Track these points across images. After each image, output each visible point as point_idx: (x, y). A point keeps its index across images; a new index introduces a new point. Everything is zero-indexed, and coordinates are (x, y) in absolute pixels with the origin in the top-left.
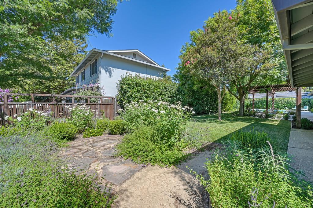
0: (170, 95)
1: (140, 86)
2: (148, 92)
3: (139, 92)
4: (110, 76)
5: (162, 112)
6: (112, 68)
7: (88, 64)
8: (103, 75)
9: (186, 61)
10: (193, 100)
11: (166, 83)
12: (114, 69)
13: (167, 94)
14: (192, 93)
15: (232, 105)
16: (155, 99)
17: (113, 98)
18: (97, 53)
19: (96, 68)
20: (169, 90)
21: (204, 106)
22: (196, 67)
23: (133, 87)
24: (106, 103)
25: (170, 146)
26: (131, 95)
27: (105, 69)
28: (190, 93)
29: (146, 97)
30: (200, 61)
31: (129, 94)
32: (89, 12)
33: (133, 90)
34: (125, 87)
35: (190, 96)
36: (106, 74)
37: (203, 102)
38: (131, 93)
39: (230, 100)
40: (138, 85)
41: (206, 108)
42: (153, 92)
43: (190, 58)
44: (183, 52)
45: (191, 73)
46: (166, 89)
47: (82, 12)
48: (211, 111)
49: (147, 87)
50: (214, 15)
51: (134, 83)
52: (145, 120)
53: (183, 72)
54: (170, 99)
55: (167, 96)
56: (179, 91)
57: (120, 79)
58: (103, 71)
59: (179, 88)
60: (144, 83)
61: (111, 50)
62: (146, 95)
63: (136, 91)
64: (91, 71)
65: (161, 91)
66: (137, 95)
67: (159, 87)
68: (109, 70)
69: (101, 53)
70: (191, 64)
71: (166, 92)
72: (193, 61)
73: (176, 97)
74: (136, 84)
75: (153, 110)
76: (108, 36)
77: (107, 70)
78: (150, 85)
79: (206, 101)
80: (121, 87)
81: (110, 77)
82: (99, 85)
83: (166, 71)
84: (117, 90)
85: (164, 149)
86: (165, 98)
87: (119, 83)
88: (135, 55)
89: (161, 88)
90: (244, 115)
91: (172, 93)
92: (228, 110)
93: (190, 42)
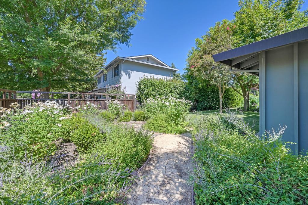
0: (179, 93)
1: (154, 86)
2: (161, 90)
3: (153, 90)
4: (129, 77)
5: (171, 103)
6: (130, 71)
7: (110, 67)
8: (124, 77)
9: (191, 65)
10: (199, 97)
11: (175, 82)
12: (132, 72)
13: (176, 91)
14: (198, 91)
15: (240, 101)
16: (166, 96)
17: (133, 96)
18: (119, 59)
19: (118, 72)
20: (177, 88)
21: (210, 102)
22: (198, 70)
23: (149, 86)
24: (127, 99)
25: (177, 125)
26: (147, 93)
27: (125, 72)
28: (196, 91)
29: (159, 95)
30: (202, 66)
31: (146, 92)
32: (119, 34)
33: (149, 89)
34: (143, 87)
35: (196, 93)
36: (126, 76)
37: (209, 98)
38: (148, 92)
39: (237, 96)
40: (153, 85)
41: (213, 104)
42: (164, 90)
43: (194, 63)
44: (190, 56)
45: (195, 75)
46: (175, 88)
47: (114, 34)
48: (217, 106)
49: (160, 87)
50: (215, 24)
51: (150, 83)
52: (160, 110)
53: (189, 73)
54: (178, 96)
55: (176, 93)
56: (186, 89)
57: (139, 80)
58: (124, 74)
59: (186, 86)
60: (157, 84)
61: (130, 57)
62: (159, 92)
63: (151, 90)
64: (113, 74)
65: (171, 90)
66: (152, 93)
67: (170, 86)
68: (129, 73)
69: (123, 60)
70: (195, 67)
71: (175, 90)
72: (197, 65)
73: (184, 94)
74: (151, 84)
75: (166, 103)
76: (128, 46)
77: (127, 73)
78: (162, 84)
79: (212, 98)
80: (140, 86)
81: (129, 79)
82: (120, 85)
83: (176, 71)
84: (136, 89)
85: (173, 126)
86: (174, 95)
87: (138, 84)
88: (148, 59)
89: (171, 87)
90: (248, 110)
91: (180, 91)
92: (235, 106)
93: (196, 48)
